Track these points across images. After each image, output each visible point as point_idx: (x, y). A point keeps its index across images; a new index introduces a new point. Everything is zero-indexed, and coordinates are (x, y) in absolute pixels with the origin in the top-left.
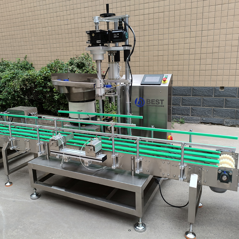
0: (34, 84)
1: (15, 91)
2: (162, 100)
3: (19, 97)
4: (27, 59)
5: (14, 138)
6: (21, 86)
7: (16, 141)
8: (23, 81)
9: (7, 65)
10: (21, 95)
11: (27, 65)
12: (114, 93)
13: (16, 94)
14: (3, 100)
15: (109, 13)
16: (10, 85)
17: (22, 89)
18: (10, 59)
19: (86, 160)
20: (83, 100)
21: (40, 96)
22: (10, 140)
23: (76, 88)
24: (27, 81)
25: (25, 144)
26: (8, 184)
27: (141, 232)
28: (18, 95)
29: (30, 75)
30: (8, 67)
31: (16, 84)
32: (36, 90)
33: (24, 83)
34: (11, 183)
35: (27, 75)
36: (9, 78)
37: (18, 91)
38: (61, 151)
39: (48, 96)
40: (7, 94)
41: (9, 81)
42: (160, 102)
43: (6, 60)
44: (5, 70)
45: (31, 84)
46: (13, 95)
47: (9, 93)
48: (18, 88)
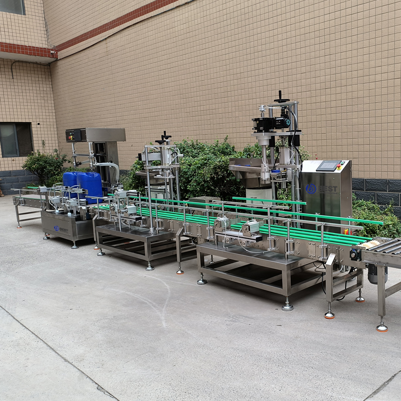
0: (227, 172)
1: (204, 181)
2: (335, 187)
3: (209, 188)
4: (228, 141)
5: (188, 224)
6: (211, 175)
7: (190, 227)
8: (215, 168)
9: (202, 149)
10: (212, 186)
11: (227, 148)
12: (285, 179)
13: (205, 185)
14: (191, 192)
15: (282, 98)
16: (200, 173)
17: (212, 178)
18: (207, 141)
19: (244, 241)
20: (258, 186)
21: (232, 188)
22: (184, 225)
23: (250, 173)
24: (219, 168)
25: (197, 229)
26: (179, 272)
27: (287, 310)
28: (208, 186)
29: (223, 161)
30: (203, 151)
31: (207, 172)
32: (228, 179)
33: (215, 171)
34: (182, 272)
35: (220, 161)
36: (200, 165)
37: (207, 181)
38: (223, 233)
39: (242, 187)
40: (195, 184)
41: (199, 168)
42: (333, 189)
43: (202, 142)
44: (199, 155)
45: (223, 172)
46: (203, 185)
47: (198, 184)
48: (208, 177)
